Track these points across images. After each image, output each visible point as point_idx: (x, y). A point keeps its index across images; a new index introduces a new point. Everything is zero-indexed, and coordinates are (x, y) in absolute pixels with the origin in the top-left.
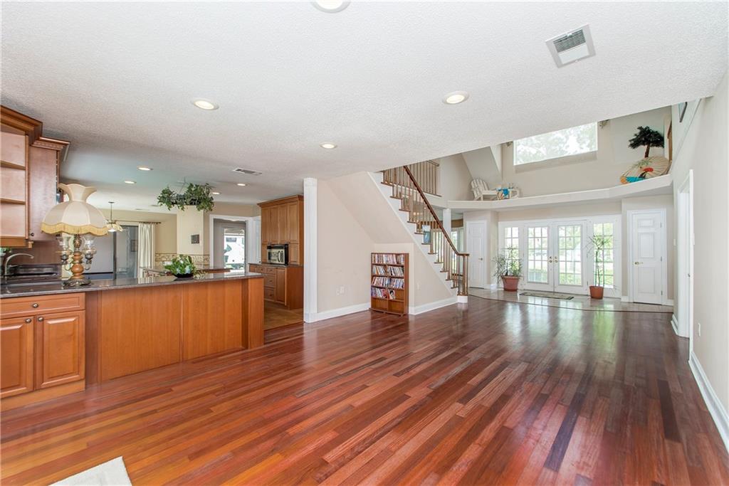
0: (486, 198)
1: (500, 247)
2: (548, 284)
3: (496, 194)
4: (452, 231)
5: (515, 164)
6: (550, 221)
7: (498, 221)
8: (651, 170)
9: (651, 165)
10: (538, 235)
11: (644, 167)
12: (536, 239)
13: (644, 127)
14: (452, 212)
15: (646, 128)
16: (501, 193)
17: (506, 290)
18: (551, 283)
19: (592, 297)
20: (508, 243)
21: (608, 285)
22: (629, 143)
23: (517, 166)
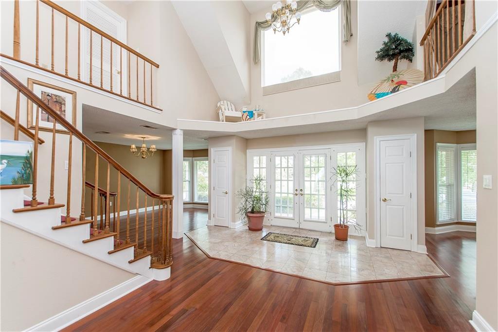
0: (230, 119)
1: (248, 178)
2: (294, 220)
3: (241, 116)
4: (184, 160)
5: (262, 86)
6: (295, 149)
7: (247, 149)
8: (405, 83)
9: (403, 78)
10: (284, 165)
11: (396, 80)
12: (283, 169)
13: (393, 34)
14: (184, 134)
15: (395, 36)
16: (245, 115)
17: (251, 229)
18: (297, 219)
19: (337, 239)
20: (256, 173)
21: (351, 221)
22: (376, 56)
23: (263, 87)
